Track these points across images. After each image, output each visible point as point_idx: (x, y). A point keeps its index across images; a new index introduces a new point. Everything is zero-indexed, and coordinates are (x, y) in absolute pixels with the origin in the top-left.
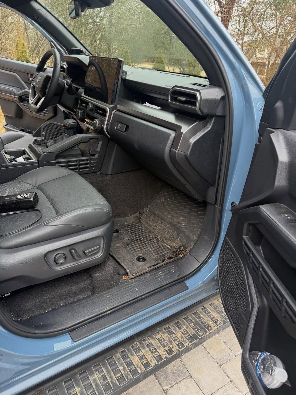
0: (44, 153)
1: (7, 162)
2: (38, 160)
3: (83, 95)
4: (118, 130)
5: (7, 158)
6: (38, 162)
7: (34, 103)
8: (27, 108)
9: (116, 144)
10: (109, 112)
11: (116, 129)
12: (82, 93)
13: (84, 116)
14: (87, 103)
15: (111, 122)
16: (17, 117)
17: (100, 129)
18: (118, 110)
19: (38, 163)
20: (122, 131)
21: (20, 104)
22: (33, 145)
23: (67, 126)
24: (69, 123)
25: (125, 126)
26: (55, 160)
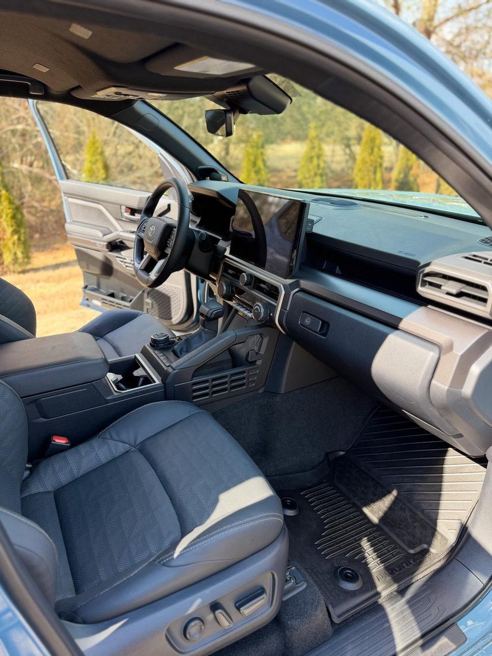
0: (174, 370)
1: (114, 392)
2: (163, 380)
3: (227, 253)
4: (304, 326)
5: (111, 381)
6: (165, 386)
7: (143, 268)
8: (122, 261)
9: (294, 343)
10: (283, 292)
11: (302, 325)
12: (225, 250)
13: (232, 291)
14: (239, 272)
15: (288, 309)
16: (102, 274)
17: (267, 320)
18: (303, 290)
19: (165, 388)
20: (315, 330)
21: (108, 254)
22: (151, 350)
23: (209, 315)
24: (211, 311)
25: (321, 322)
26: (192, 380)
